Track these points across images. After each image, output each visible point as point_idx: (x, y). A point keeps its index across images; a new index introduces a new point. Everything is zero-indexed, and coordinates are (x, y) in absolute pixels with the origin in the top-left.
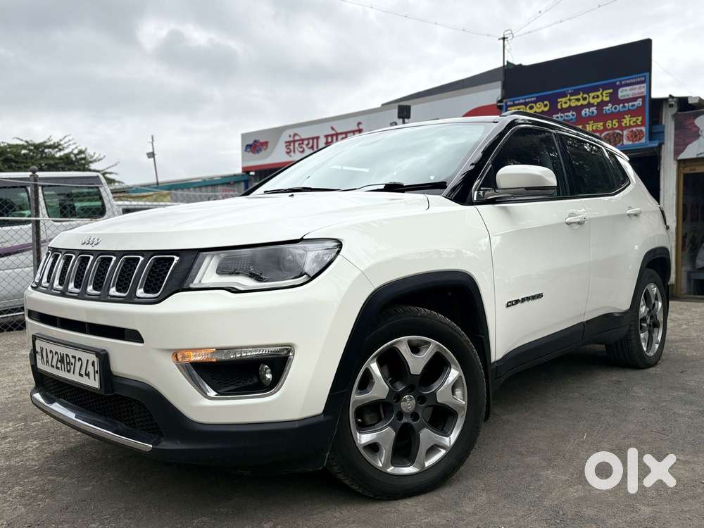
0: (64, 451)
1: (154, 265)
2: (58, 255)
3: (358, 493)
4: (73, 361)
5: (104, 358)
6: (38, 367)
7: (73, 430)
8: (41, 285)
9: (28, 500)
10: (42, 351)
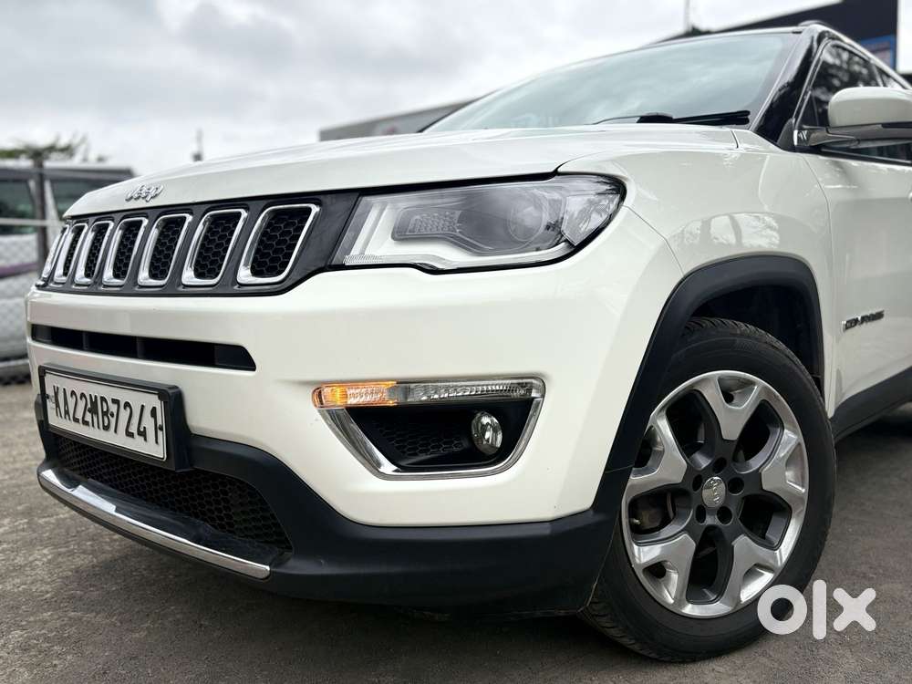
0: (93, 567)
1: (269, 225)
2: (82, 228)
3: (632, 651)
4: (113, 408)
5: (173, 401)
6: (50, 422)
7: (107, 531)
8: (52, 280)
9: (35, 656)
10: (56, 394)
